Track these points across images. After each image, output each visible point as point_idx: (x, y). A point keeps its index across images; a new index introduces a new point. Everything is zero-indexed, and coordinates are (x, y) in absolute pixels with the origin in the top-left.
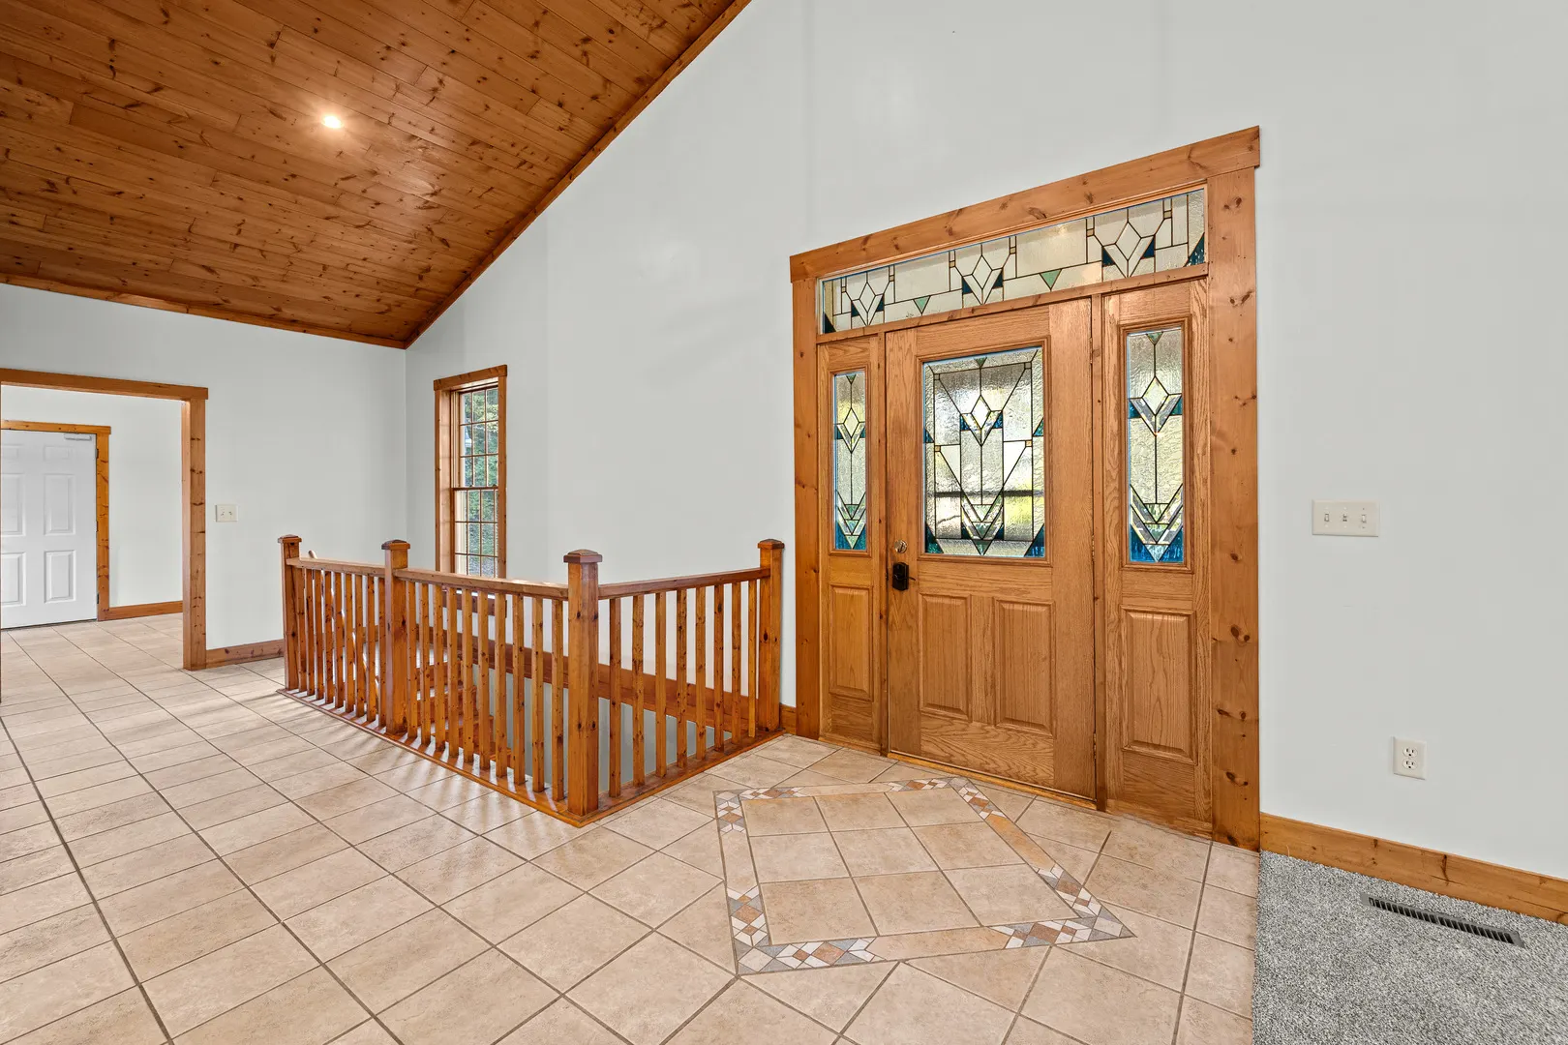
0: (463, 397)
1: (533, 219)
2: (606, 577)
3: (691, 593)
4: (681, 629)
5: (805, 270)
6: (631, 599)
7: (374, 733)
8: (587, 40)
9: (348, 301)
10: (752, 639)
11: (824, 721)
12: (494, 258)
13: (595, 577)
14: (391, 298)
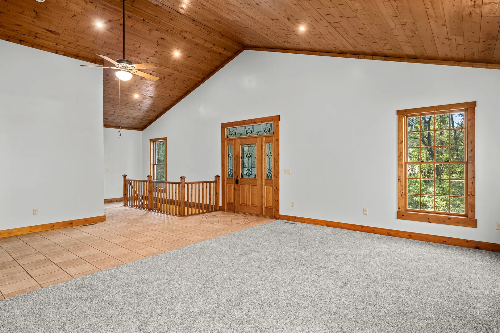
0: (156, 143)
1: (173, 106)
2: (186, 180)
3: (201, 184)
4: (199, 190)
5: (223, 126)
6: (190, 184)
7: (145, 210)
8: (184, 81)
9: (133, 122)
10: (213, 193)
11: (226, 209)
12: (164, 113)
13: (184, 180)
14: (141, 121)
